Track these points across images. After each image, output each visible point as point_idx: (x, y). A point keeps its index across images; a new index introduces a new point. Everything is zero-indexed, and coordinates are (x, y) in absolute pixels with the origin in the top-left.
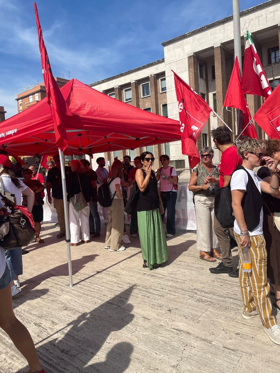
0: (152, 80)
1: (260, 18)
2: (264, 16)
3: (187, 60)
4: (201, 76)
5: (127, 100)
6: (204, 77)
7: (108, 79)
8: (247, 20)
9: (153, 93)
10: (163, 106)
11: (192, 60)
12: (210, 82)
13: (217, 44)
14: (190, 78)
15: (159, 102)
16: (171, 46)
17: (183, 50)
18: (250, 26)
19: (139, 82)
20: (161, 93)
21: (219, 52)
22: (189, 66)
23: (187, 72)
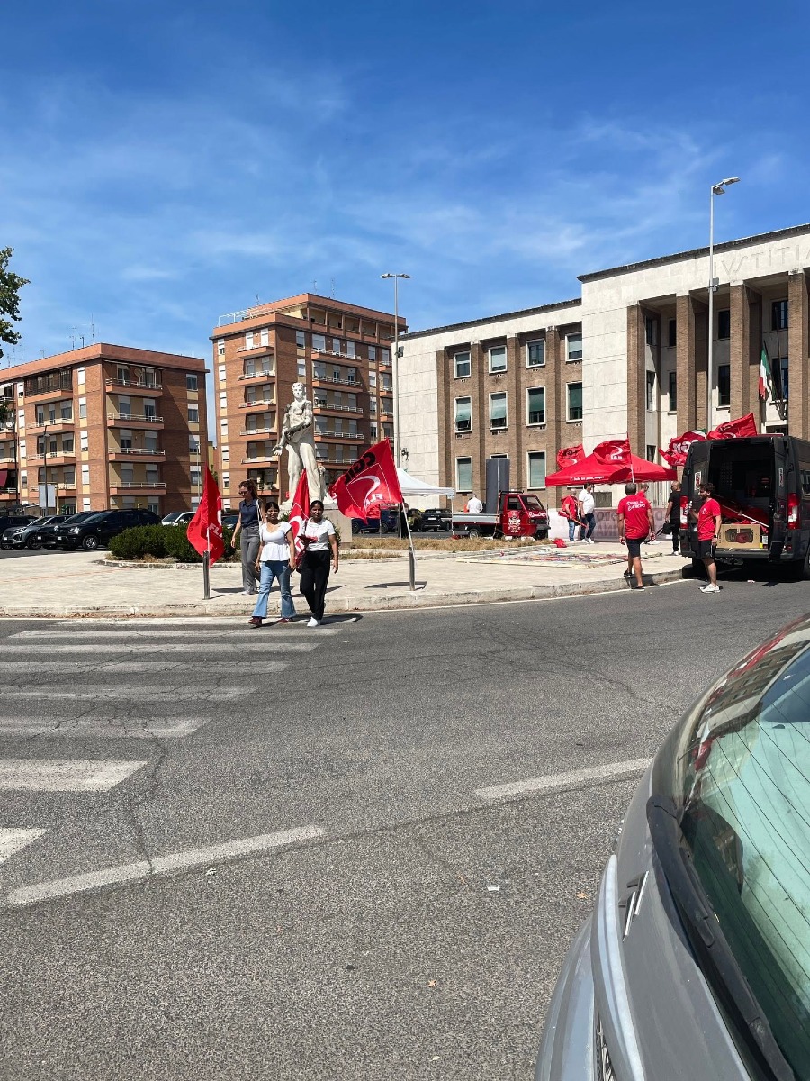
0: (551, 337)
1: (760, 257)
2: (767, 255)
3: (625, 311)
4: (650, 342)
5: (494, 369)
6: (655, 342)
7: (457, 325)
8: (737, 258)
9: (553, 361)
10: (571, 387)
11: (635, 313)
12: (664, 350)
13: (683, 292)
14: (629, 345)
15: (563, 378)
16: (595, 284)
17: (619, 292)
18: (742, 267)
19: (523, 338)
20: (568, 363)
21: (686, 305)
22: (629, 323)
23: (625, 334)
